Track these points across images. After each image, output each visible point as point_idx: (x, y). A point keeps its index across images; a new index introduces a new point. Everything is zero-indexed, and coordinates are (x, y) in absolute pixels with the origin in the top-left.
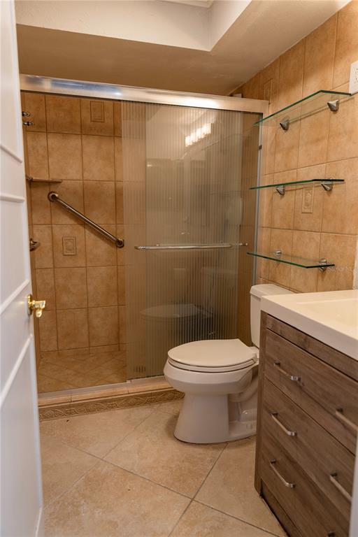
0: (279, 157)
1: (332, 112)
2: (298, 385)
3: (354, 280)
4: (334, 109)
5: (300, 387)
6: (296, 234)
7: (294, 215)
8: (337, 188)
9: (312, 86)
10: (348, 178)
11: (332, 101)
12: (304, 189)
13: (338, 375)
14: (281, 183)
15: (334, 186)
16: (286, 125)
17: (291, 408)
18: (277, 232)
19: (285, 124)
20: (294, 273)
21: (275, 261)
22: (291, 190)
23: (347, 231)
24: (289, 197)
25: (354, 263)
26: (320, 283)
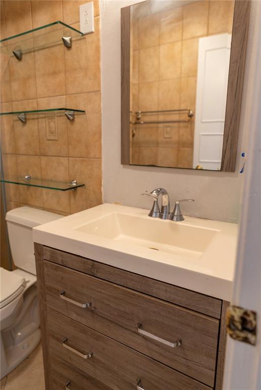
0: (15, 86)
1: (66, 48)
2: (91, 310)
3: (103, 196)
4: (68, 46)
5: (92, 311)
6: (44, 160)
7: (39, 142)
8: (78, 119)
9: (42, 19)
10: (88, 109)
11: (66, 37)
12: (47, 118)
13: (134, 294)
14: (21, 111)
15: (76, 116)
16: (19, 55)
17: (84, 331)
18: (23, 158)
19: (18, 53)
20: (47, 196)
21: (25, 186)
22: (33, 119)
23: (92, 155)
24: (32, 126)
25: (101, 182)
26: (72, 201)
